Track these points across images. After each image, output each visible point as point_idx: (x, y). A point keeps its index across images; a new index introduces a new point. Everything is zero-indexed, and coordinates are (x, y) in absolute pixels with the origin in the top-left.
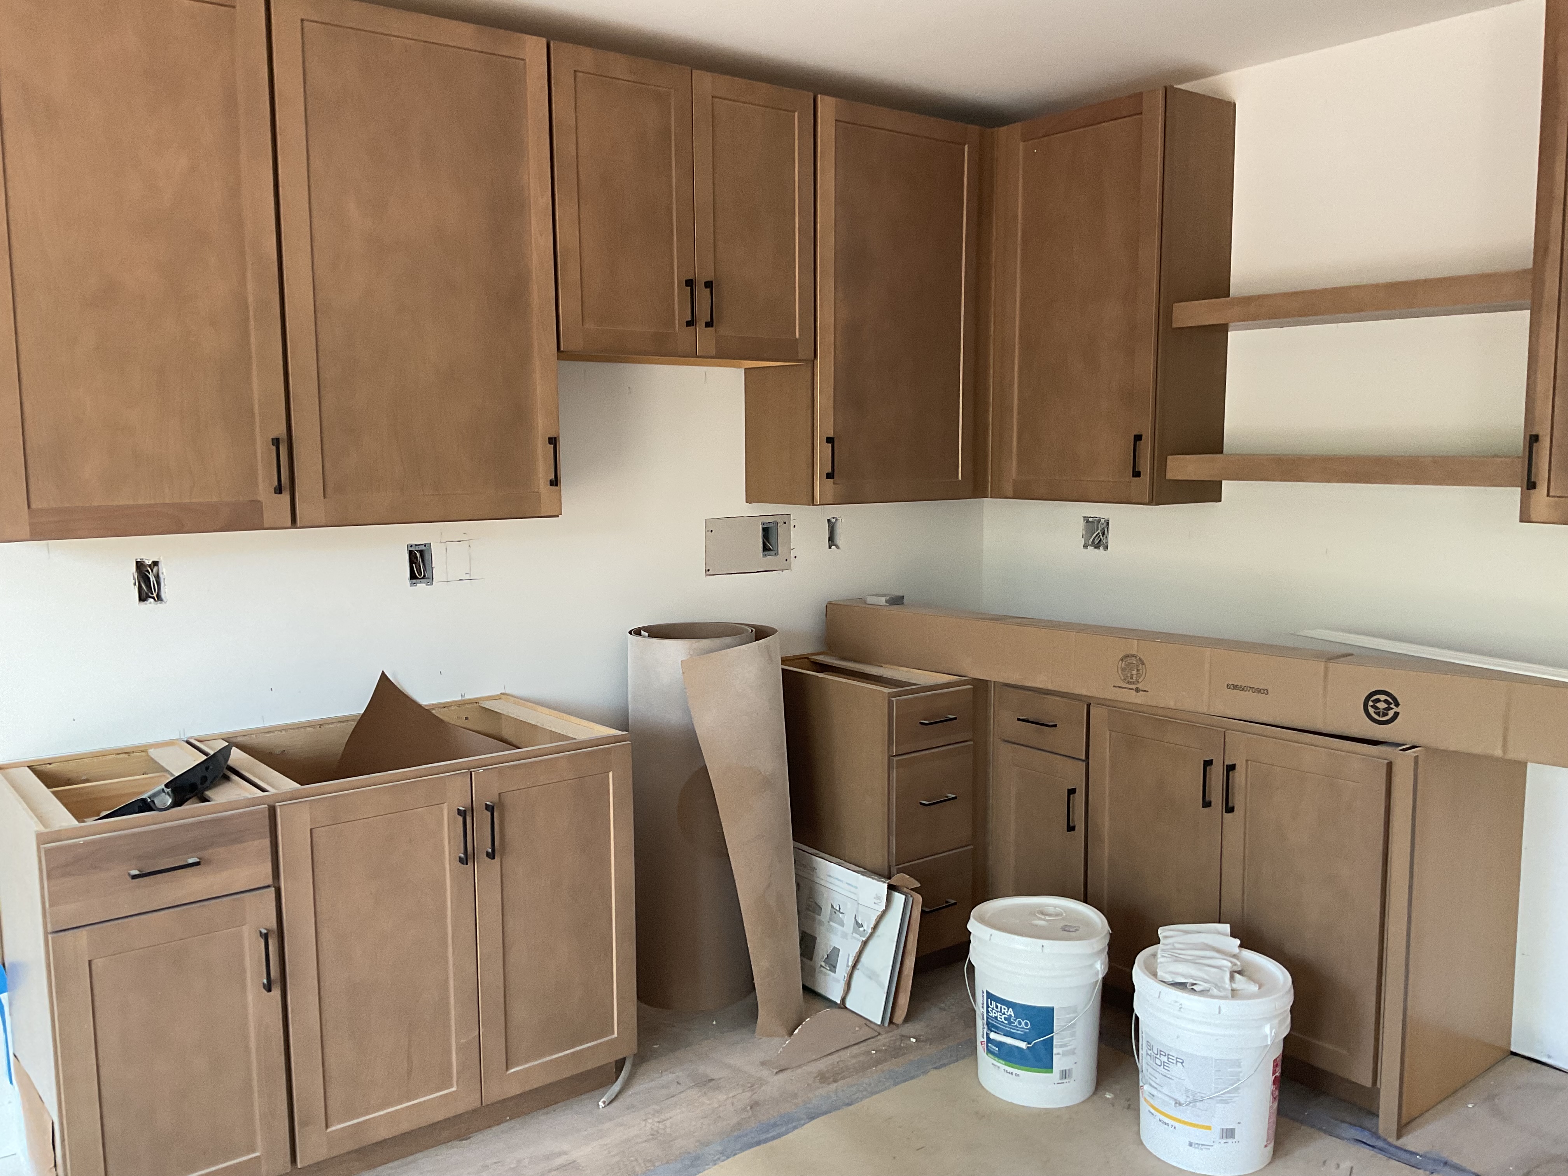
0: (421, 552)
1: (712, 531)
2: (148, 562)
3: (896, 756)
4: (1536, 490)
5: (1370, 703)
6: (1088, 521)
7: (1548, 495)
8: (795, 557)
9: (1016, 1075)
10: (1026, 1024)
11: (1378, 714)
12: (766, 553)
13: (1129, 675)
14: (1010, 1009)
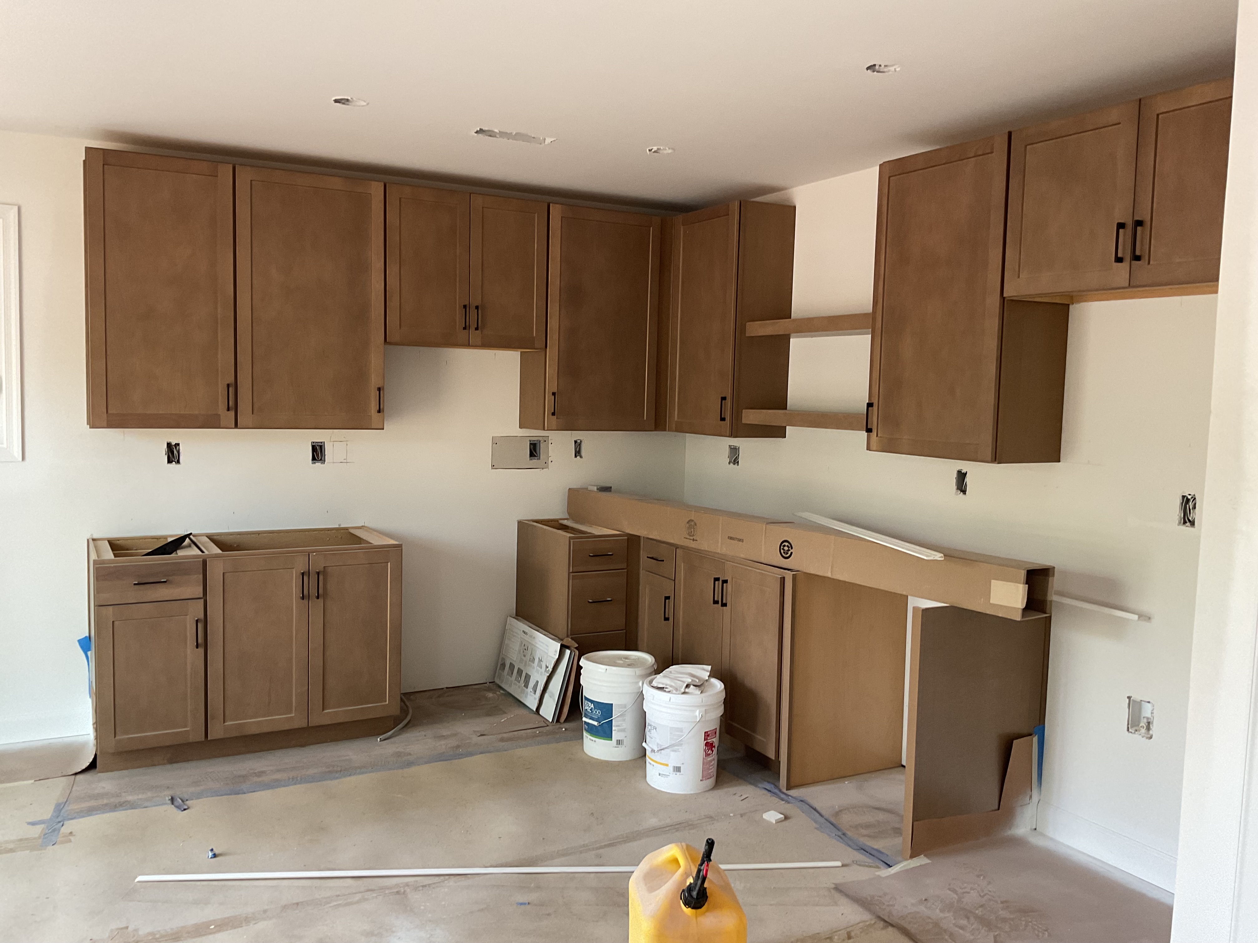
0: (321, 447)
1: (496, 444)
2: (173, 444)
3: (571, 573)
4: (872, 433)
5: (782, 547)
6: (731, 448)
7: (877, 436)
8: (552, 461)
9: (595, 741)
10: (599, 713)
11: (784, 553)
12: (531, 458)
13: (690, 531)
14: (592, 704)
